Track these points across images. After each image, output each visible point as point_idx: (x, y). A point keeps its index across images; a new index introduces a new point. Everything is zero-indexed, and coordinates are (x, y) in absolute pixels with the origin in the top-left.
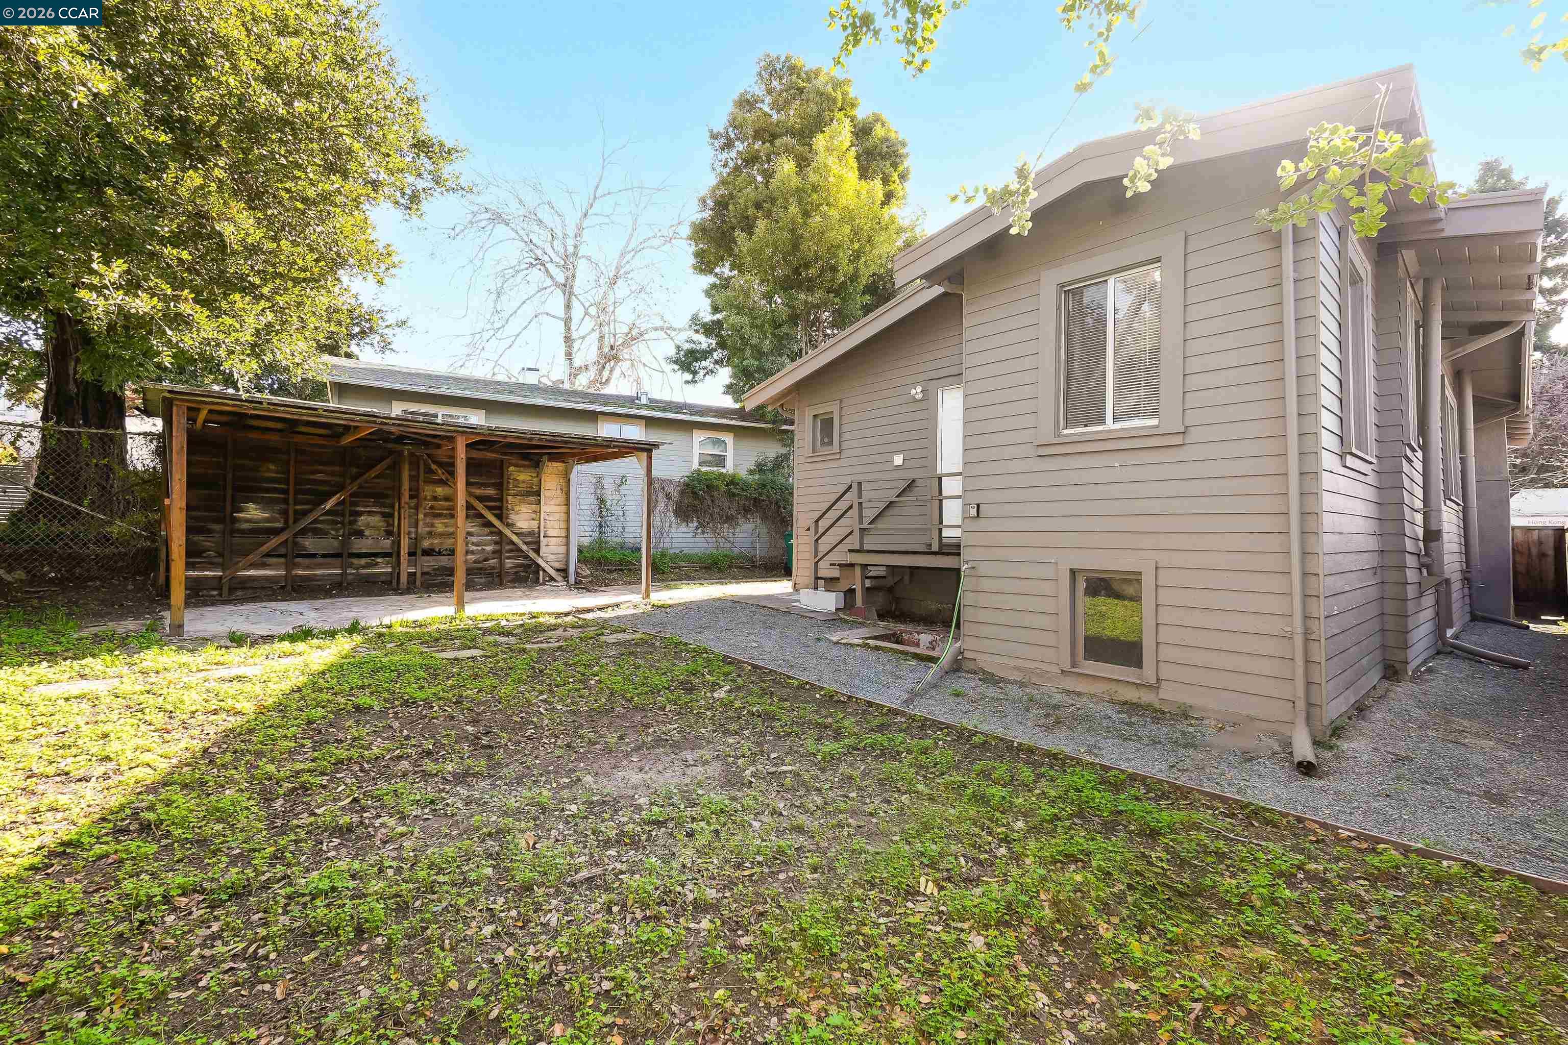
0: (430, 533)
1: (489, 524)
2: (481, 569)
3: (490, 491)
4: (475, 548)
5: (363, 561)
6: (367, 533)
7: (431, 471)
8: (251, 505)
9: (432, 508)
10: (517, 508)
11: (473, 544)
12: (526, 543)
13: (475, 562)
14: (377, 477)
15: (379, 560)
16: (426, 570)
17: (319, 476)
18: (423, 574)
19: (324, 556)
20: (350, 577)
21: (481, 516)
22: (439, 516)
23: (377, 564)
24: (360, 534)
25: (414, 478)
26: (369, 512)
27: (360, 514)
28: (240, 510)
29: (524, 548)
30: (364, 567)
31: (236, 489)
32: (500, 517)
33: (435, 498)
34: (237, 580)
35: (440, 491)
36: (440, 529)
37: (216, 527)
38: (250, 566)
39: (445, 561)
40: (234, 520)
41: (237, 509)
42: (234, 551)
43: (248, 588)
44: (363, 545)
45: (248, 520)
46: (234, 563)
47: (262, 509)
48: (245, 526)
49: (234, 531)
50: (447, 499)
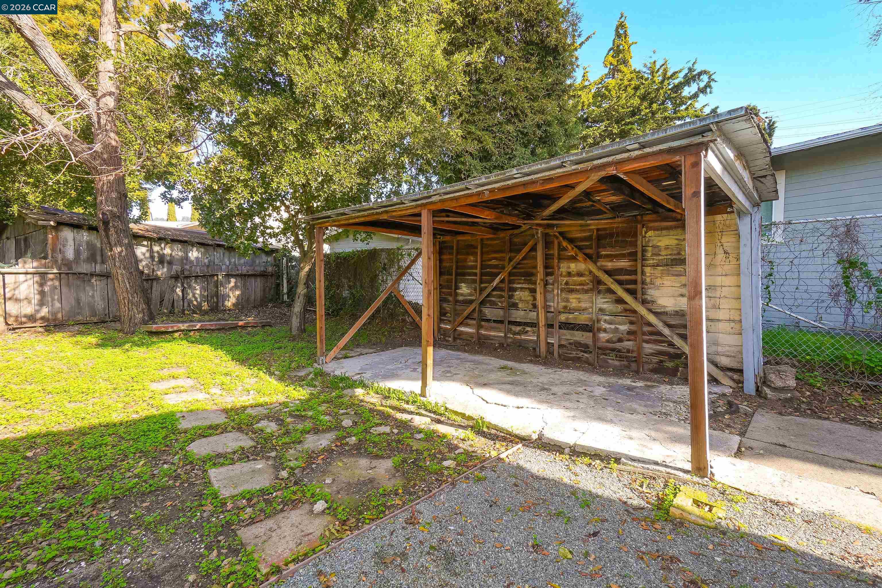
0: (565, 307)
1: (620, 301)
2: (613, 350)
3: (623, 264)
4: (608, 326)
5: (518, 329)
6: (520, 306)
7: (562, 249)
8: (463, 285)
9: (567, 283)
10: (658, 282)
11: (605, 321)
12: (669, 326)
13: (608, 341)
14: (524, 258)
15: (528, 329)
16: (563, 343)
17: (494, 262)
18: (561, 346)
19: (495, 321)
20: (510, 340)
21: (610, 291)
22: (571, 291)
23: (527, 332)
24: (515, 306)
25: (548, 257)
26: (522, 288)
27: (515, 290)
28: (459, 289)
29: (666, 331)
30: (518, 333)
31: (457, 274)
32: (632, 293)
33: (569, 274)
34: (457, 333)
35: (573, 266)
36: (574, 303)
37: (451, 299)
38: (461, 324)
39: (579, 336)
40: (456, 294)
41: (457, 288)
42: (457, 314)
43: (460, 339)
44: (518, 315)
45: (462, 295)
46: (454, 322)
47: (468, 287)
48: (461, 298)
49: (457, 301)
50: (580, 274)
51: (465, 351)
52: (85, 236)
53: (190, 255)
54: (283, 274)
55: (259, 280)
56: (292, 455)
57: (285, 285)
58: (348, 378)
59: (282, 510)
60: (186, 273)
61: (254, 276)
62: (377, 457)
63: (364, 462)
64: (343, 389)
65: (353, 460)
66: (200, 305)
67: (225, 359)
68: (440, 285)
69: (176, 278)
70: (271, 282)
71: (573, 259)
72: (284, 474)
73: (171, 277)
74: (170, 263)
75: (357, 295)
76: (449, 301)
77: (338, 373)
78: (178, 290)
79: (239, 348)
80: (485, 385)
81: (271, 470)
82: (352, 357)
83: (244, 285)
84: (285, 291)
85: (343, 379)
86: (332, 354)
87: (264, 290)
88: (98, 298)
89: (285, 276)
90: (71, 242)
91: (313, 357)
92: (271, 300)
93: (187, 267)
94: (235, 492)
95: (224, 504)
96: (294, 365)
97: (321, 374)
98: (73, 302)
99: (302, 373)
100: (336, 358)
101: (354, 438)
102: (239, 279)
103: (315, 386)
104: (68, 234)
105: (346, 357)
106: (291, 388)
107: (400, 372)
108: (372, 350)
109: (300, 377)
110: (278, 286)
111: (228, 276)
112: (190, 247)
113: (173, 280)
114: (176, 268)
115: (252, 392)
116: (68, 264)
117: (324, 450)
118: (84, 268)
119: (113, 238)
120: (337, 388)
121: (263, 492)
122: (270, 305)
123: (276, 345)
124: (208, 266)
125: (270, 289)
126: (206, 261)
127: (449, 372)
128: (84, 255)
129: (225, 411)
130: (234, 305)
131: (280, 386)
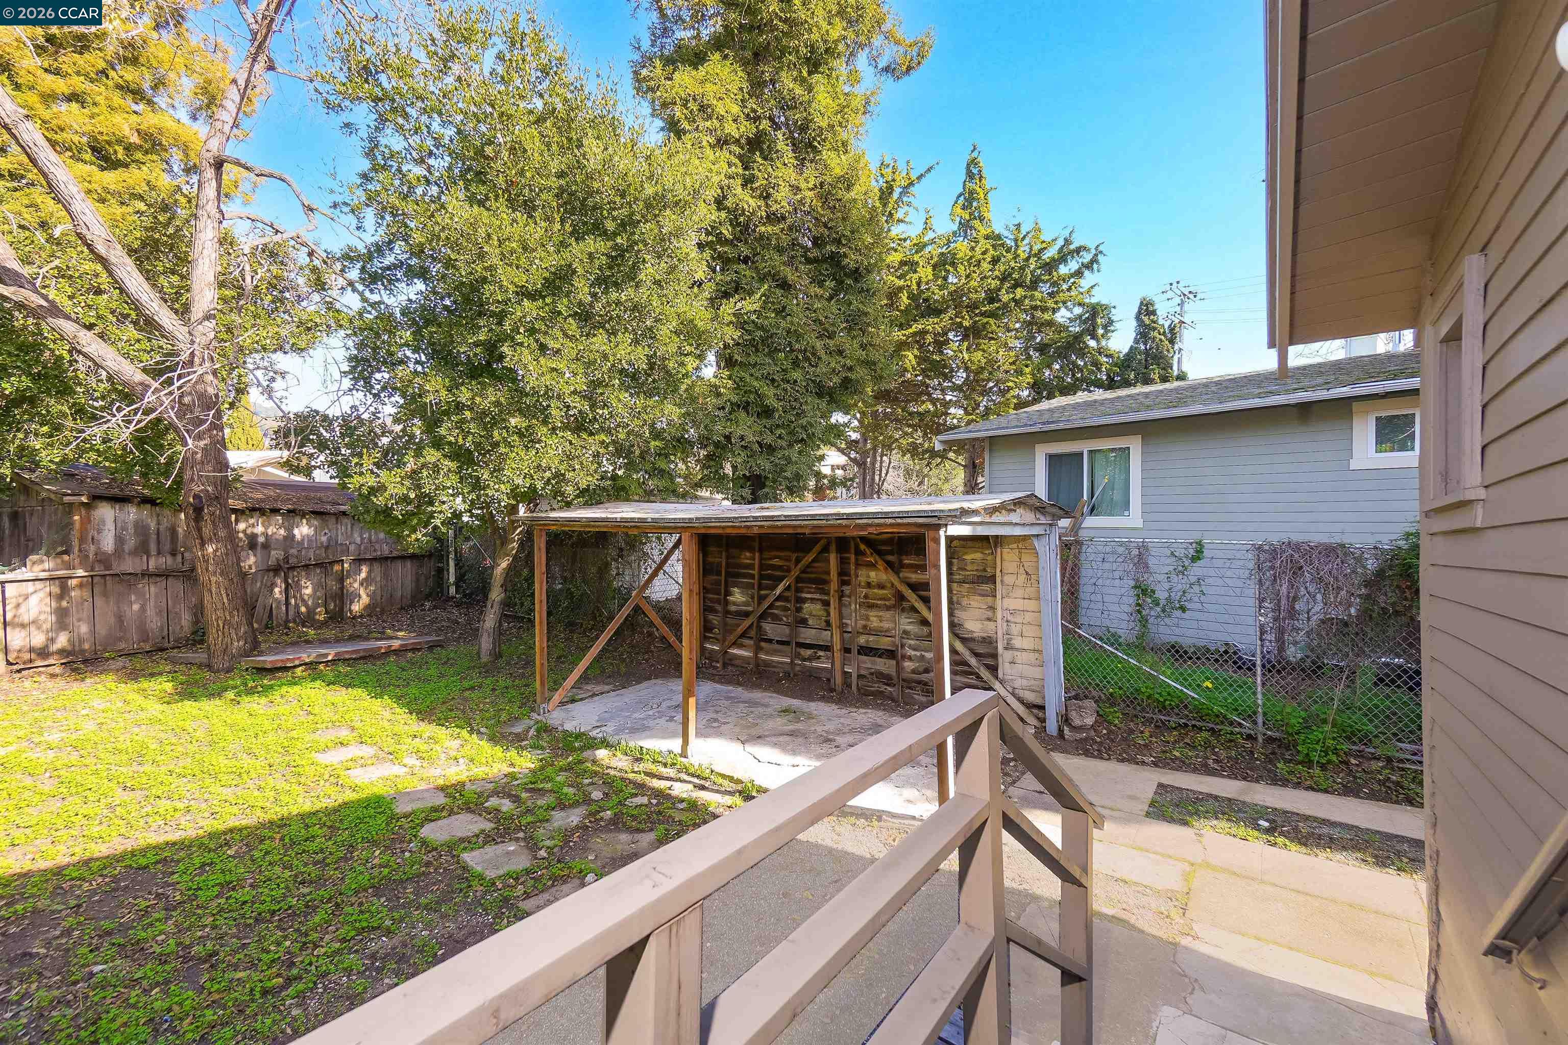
0: (865, 627)
2: (919, 682)
4: (913, 653)
5: (809, 652)
6: (810, 622)
7: (859, 554)
8: (736, 589)
9: (866, 597)
10: (965, 602)
11: (910, 647)
12: (976, 655)
13: (913, 671)
14: (813, 561)
15: (821, 653)
16: (863, 672)
17: (776, 562)
18: (860, 677)
19: (778, 642)
20: (798, 668)
21: (914, 609)
22: (871, 606)
23: (819, 658)
24: (804, 622)
25: (843, 562)
26: (812, 599)
27: (804, 601)
28: (730, 595)
29: (973, 661)
30: (810, 659)
31: (728, 574)
33: (869, 585)
34: (728, 656)
35: (873, 576)
36: (874, 623)
37: (719, 608)
38: (734, 644)
39: (884, 665)
40: (727, 603)
41: (728, 593)
42: (727, 630)
43: (732, 665)
44: (808, 635)
45: (734, 604)
46: (724, 641)
47: (742, 593)
48: (733, 608)
49: (727, 612)
50: (881, 586)
51: (739, 684)
52: (132, 513)
53: (296, 531)
54: (448, 553)
55: (409, 564)
56: (543, 835)
57: (452, 569)
58: (583, 734)
59: (553, 885)
60: (293, 561)
61: (402, 558)
62: (639, 831)
63: (624, 837)
64: (582, 749)
65: (612, 835)
66: (311, 612)
67: (398, 710)
68: (704, 588)
69: (276, 570)
70: (429, 566)
71: (872, 566)
72: (543, 853)
73: (268, 570)
74: (266, 546)
75: (577, 594)
76: (716, 611)
77: (569, 726)
78: (277, 590)
79: (413, 691)
80: (759, 737)
81: (526, 851)
82: (582, 699)
83: (386, 576)
84: (452, 579)
85: (579, 736)
86: (557, 697)
87: (418, 580)
88: (150, 612)
89: (452, 556)
90: (110, 525)
91: (529, 703)
92: (427, 597)
93: (293, 551)
94: (501, 872)
95: (494, 884)
96: (504, 716)
97: (545, 729)
98: (112, 620)
99: (518, 729)
100: (562, 704)
101: (609, 812)
102: (377, 567)
103: (543, 748)
104: (106, 513)
105: (573, 701)
106: (513, 753)
107: (651, 723)
108: (607, 688)
109: (517, 735)
110: (441, 572)
111: (359, 561)
112: (297, 519)
113: (271, 574)
114: (276, 554)
115: (461, 761)
116: (104, 560)
117: (577, 827)
118: (129, 565)
119: (207, 531)
120: (574, 750)
121: (528, 872)
122: (428, 604)
123: (466, 684)
124: (327, 548)
125: (427, 579)
126: (324, 539)
127: (716, 720)
128: (131, 543)
129: (442, 789)
130: (367, 607)
131: (498, 751)
